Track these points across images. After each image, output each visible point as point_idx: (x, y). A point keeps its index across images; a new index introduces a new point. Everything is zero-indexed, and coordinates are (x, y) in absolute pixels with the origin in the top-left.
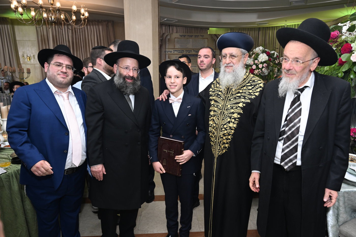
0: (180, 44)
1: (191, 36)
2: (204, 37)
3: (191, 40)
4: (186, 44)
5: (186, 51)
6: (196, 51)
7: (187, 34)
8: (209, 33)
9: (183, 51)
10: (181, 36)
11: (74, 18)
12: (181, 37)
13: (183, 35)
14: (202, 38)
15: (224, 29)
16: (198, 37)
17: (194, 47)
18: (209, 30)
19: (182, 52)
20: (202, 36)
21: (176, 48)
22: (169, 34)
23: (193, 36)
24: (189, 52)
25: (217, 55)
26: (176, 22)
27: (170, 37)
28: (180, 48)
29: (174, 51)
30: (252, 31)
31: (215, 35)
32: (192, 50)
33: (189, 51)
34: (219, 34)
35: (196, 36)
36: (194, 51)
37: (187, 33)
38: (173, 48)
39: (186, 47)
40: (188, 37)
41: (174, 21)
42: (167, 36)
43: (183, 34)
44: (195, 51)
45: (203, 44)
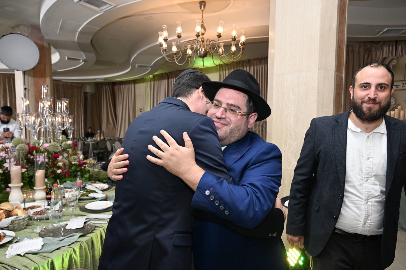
11: (233, 48)
22: (396, 58)
27: (398, 61)
29: (403, 84)
41: (402, 30)
42: (391, 61)
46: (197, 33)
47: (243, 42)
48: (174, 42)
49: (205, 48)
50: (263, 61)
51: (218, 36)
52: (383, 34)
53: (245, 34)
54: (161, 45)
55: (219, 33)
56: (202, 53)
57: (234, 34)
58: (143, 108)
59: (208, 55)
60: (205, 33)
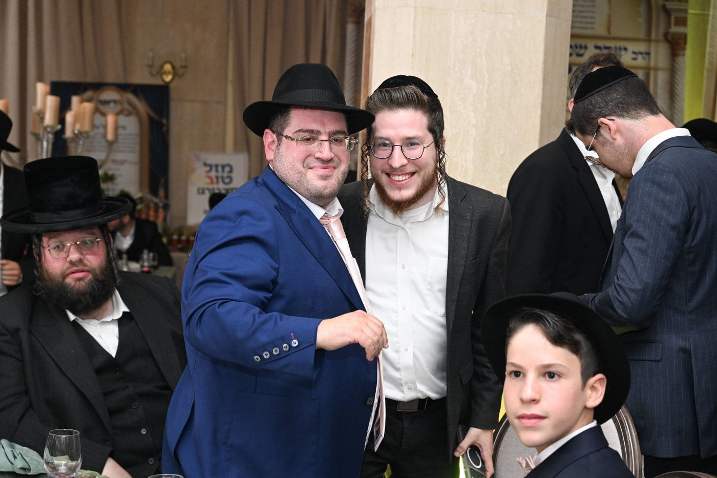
25: (656, 69)
45: (587, 12)
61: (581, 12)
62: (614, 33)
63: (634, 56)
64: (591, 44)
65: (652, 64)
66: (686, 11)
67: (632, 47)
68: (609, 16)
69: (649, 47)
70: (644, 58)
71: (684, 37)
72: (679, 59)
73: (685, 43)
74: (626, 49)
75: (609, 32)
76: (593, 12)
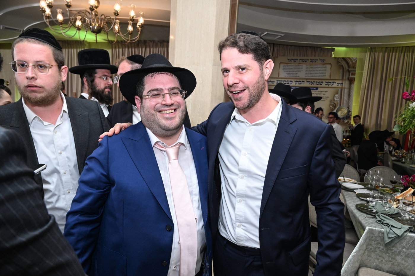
0: (288, 71)
1: (306, 61)
2: (325, 62)
3: (304, 66)
4: (296, 72)
5: (295, 81)
6: (312, 82)
7: (299, 58)
8: (333, 56)
9: (292, 81)
10: (290, 60)
11: (130, 28)
12: (289, 62)
13: (293, 60)
14: (322, 63)
15: (359, 49)
16: (315, 62)
17: (308, 77)
18: (334, 52)
19: (289, 82)
20: (322, 60)
21: (280, 77)
23: (308, 60)
24: (300, 83)
25: (345, 88)
26: (281, 38)
28: (286, 77)
30: (407, 52)
31: (344, 59)
32: (305, 81)
33: (300, 81)
34: (349, 58)
35: (312, 61)
36: (307, 82)
37: (300, 56)
38: (277, 76)
39: (296, 76)
40: (300, 61)
41: (278, 35)
43: (294, 58)
44: (310, 82)
45: (323, 72)
46: (91, 6)
47: (142, 24)
48: (59, 9)
49: (99, 23)
50: (159, 44)
51: (115, 13)
52: (264, 36)
53: (144, 16)
54: (43, 10)
55: (116, 11)
56: (96, 27)
57: (132, 14)
58: (11, 81)
59: (102, 32)
60: (98, 7)
61: (322, 72)
62: (332, 78)
63: (338, 84)
64: (324, 82)
65: (343, 87)
66: (355, 71)
67: (337, 82)
68: (330, 73)
69: (343, 82)
70: (341, 85)
71: (354, 79)
72: (352, 85)
73: (354, 80)
74: (335, 83)
75: (330, 78)
76: (326, 72)
